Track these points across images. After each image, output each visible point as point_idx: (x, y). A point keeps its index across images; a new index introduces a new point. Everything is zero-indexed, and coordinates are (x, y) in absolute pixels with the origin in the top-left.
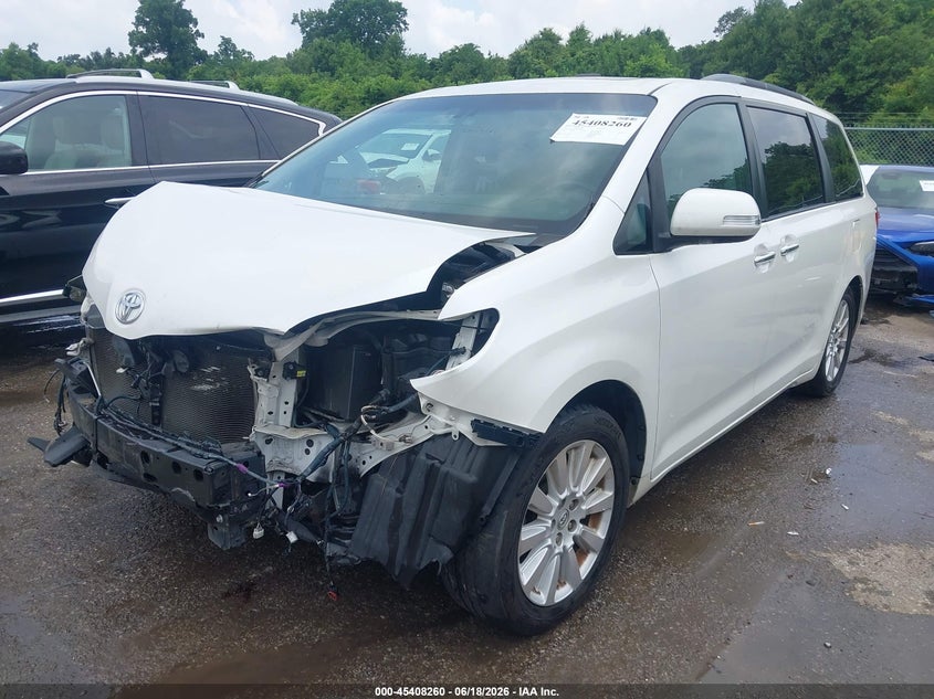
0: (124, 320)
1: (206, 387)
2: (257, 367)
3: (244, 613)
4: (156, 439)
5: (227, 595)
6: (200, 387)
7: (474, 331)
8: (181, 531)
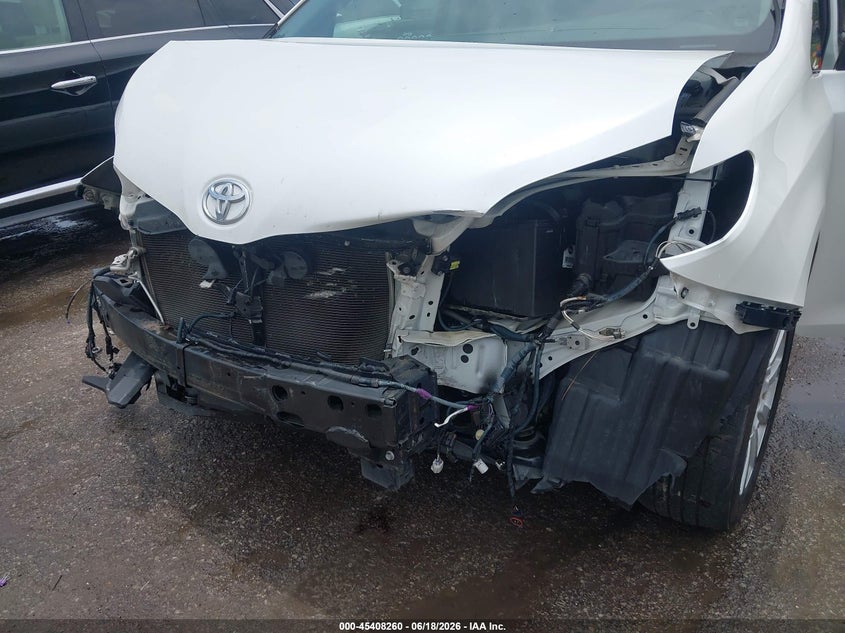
0: (221, 219)
1: (326, 294)
2: (399, 264)
3: (393, 549)
4: (285, 367)
5: (361, 529)
6: (317, 295)
7: (709, 184)
8: (268, 456)
